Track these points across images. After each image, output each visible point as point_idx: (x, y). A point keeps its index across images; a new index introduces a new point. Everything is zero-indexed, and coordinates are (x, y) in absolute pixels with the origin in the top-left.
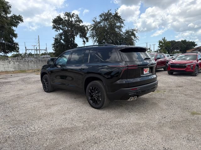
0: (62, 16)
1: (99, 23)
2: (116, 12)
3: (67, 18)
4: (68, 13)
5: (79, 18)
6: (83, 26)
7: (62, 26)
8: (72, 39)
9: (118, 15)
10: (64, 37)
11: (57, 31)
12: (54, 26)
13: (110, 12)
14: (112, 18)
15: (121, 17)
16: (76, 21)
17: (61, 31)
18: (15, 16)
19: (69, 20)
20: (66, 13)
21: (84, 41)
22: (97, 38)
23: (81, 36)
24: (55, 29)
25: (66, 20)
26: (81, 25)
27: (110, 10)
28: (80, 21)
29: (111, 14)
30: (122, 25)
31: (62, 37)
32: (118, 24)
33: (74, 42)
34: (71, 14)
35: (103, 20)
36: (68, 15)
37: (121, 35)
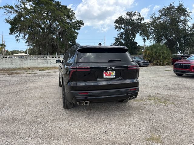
0: (124, 16)
1: (159, 18)
2: (181, 4)
3: (128, 18)
4: (129, 12)
5: (141, 16)
6: (144, 23)
7: (124, 25)
8: (132, 38)
9: (183, 8)
10: (124, 36)
11: (119, 31)
12: (117, 26)
13: (173, 5)
14: (174, 11)
15: (186, 10)
16: (137, 20)
17: (122, 31)
18: (77, 21)
19: (131, 19)
20: (127, 12)
21: (144, 39)
22: (154, 36)
23: (141, 34)
24: (117, 29)
25: (127, 20)
26: (142, 23)
27: (173, 3)
28: (142, 19)
29: (173, 7)
30: (188, 18)
31: (122, 36)
32: (182, 18)
33: (134, 40)
34: (133, 13)
35: (162, 15)
36: (129, 14)
37: (186, 30)
